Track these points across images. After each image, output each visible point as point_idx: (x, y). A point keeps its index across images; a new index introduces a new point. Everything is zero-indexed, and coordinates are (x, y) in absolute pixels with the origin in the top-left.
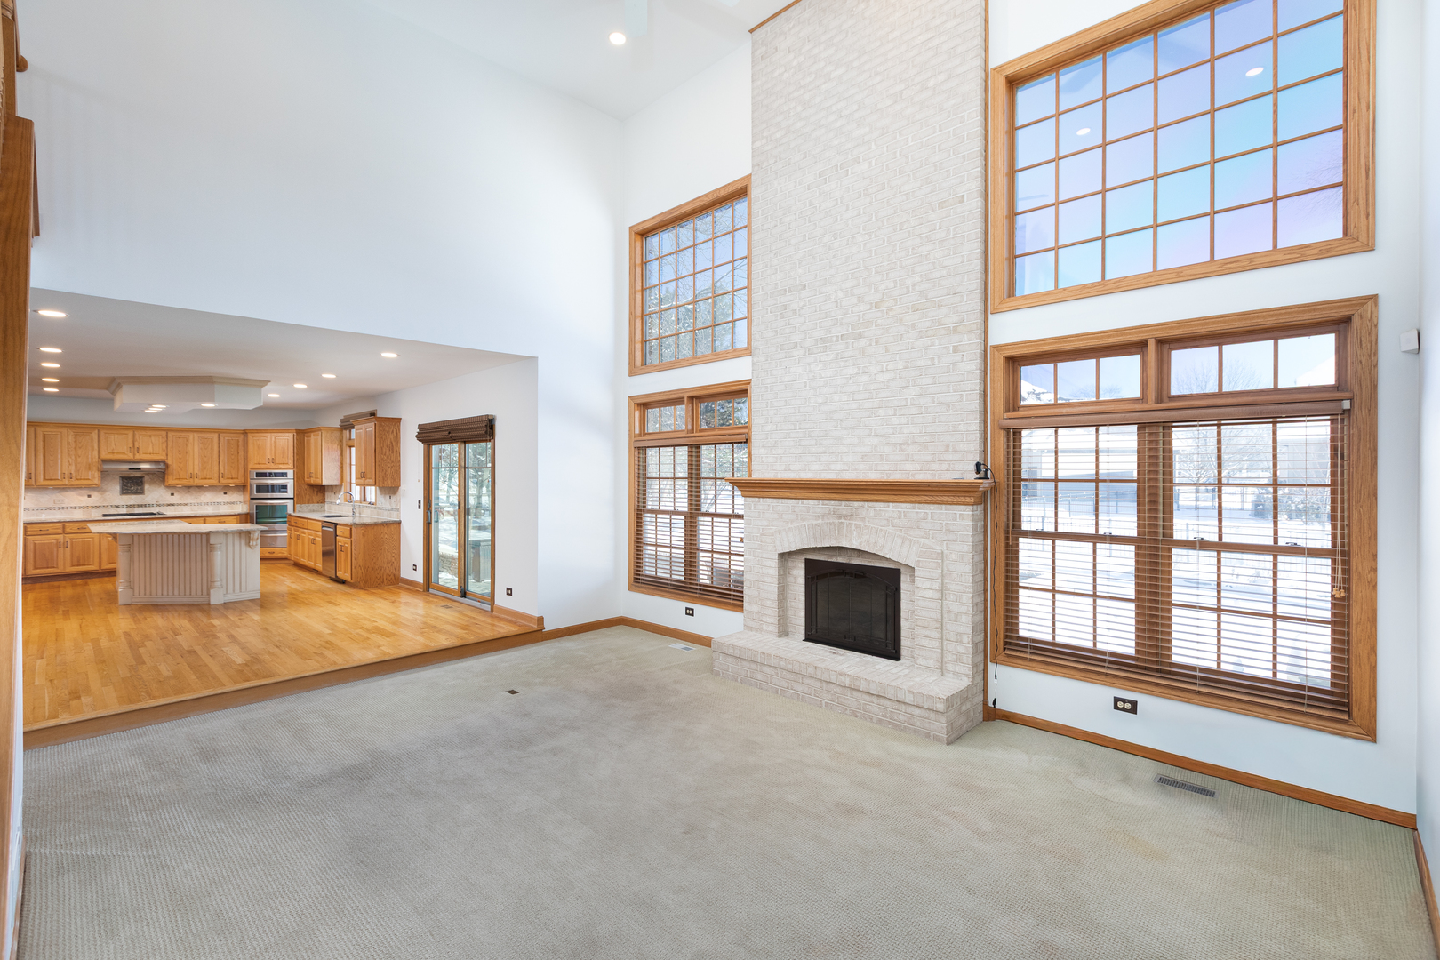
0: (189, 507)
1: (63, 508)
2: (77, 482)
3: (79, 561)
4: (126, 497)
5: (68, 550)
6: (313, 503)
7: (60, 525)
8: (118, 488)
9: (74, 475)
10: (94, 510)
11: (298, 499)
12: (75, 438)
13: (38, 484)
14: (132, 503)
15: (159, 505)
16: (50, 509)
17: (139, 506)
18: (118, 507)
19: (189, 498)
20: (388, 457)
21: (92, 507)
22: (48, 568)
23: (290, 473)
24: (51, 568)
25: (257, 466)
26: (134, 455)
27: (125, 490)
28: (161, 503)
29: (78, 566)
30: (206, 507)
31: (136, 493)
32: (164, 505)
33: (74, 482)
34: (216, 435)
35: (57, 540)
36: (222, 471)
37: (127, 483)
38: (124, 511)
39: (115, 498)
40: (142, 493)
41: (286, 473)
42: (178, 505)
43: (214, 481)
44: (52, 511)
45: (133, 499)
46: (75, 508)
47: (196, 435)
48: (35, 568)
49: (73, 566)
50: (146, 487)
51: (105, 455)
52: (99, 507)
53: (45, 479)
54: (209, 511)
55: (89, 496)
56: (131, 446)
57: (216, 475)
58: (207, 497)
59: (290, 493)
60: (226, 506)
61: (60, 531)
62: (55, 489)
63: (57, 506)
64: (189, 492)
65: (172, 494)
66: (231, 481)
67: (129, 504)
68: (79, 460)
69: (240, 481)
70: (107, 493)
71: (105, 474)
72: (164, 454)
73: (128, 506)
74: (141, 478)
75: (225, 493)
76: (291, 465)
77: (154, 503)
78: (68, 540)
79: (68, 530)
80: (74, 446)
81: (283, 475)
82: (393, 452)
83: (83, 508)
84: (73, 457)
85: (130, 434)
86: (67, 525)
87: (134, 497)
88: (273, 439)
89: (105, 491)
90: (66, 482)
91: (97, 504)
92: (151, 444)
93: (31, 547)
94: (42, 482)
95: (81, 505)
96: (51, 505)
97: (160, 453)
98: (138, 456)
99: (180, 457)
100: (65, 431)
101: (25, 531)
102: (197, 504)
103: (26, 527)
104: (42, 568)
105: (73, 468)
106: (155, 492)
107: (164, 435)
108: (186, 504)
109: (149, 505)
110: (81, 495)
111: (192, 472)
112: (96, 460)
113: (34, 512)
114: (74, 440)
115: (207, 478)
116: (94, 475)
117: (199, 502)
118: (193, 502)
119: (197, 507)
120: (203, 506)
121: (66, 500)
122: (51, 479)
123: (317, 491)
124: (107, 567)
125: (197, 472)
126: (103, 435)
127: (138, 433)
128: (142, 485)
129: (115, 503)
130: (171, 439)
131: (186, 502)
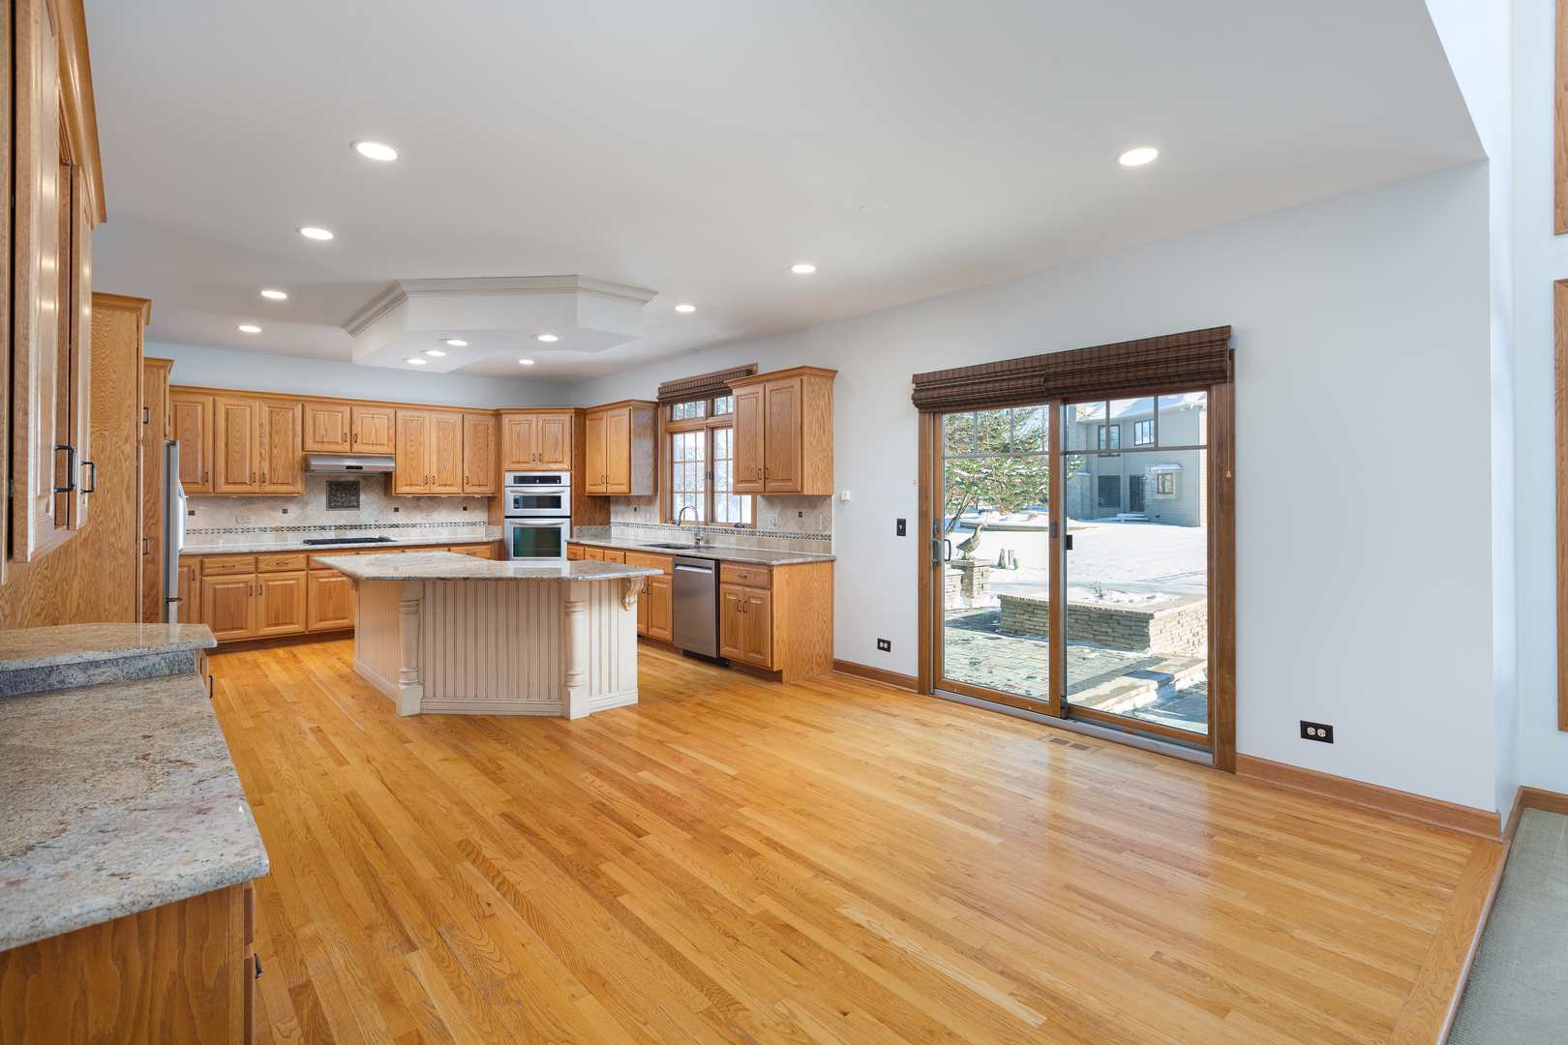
0: (416, 530)
1: (248, 530)
2: (273, 488)
3: (277, 618)
4: (334, 513)
5: (262, 599)
6: (594, 524)
7: (251, 558)
8: (324, 499)
9: (267, 476)
10: (291, 534)
11: (577, 518)
12: (271, 416)
13: (218, 490)
14: (342, 523)
15: (377, 526)
16: (230, 531)
17: (352, 527)
18: (323, 528)
19: (418, 518)
20: (818, 441)
21: (289, 529)
22: (233, 629)
23: (566, 478)
24: (238, 629)
25: (516, 466)
26: (351, 446)
27: (332, 505)
28: (381, 523)
29: (276, 625)
30: (441, 529)
31: (349, 507)
32: (386, 526)
33: (268, 488)
34: (459, 417)
35: (246, 582)
36: (466, 474)
37: (337, 490)
38: (331, 535)
39: (319, 516)
40: (358, 507)
41: (559, 478)
42: (404, 526)
43: (454, 492)
44: (233, 535)
45: (344, 517)
46: (264, 530)
47: (435, 416)
49: (269, 625)
50: (362, 497)
51: (310, 445)
52: (297, 529)
53: (227, 482)
54: (444, 536)
55: (285, 511)
56: (347, 431)
57: (459, 480)
58: (441, 516)
59: (566, 508)
60: (466, 529)
61: (251, 568)
62: (240, 498)
63: (240, 526)
64: (418, 507)
65: (396, 510)
66: (477, 489)
67: (338, 524)
68: (275, 451)
69: (488, 490)
70: (309, 507)
71: (308, 476)
72: (392, 444)
73: (337, 528)
74: (356, 484)
75: (465, 509)
76: (566, 465)
77: (373, 523)
78: (262, 582)
79: (263, 566)
80: (268, 430)
81: (555, 480)
82: (824, 433)
83: (276, 529)
84: (267, 448)
85: (347, 411)
86: (261, 558)
87: (345, 512)
88: (540, 424)
89: (306, 504)
90: (255, 488)
91: (296, 525)
92: (374, 429)
93: (209, 594)
94: (224, 488)
95: (274, 526)
96: (231, 525)
97: (386, 443)
98: (356, 448)
99: (413, 450)
100: (256, 404)
101: (202, 569)
102: (427, 525)
103: (202, 563)
104: (226, 630)
105: (266, 465)
106: (374, 506)
107: (392, 416)
108: (414, 526)
109: (367, 527)
110: (273, 509)
111: (427, 473)
112: (299, 453)
113: (209, 536)
114: (268, 419)
115: (445, 485)
116: (294, 477)
117: (431, 521)
118: (423, 522)
119: (428, 529)
120: (436, 529)
121: (253, 518)
122: (235, 483)
123: (600, 507)
124: (317, 626)
125: (434, 473)
126: (308, 412)
127: (357, 411)
128: (357, 494)
129: (321, 523)
130: (400, 421)
131: (414, 523)
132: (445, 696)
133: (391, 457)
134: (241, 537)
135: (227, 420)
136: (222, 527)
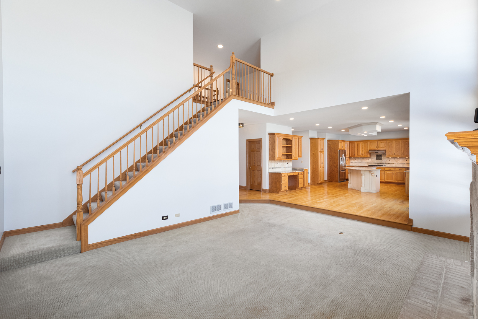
1: (363, 163)
2: (364, 156)
8: (375, 158)
9: (363, 154)
13: (356, 156)
14: (379, 162)
15: (386, 163)
16: (360, 163)
18: (375, 163)
21: (369, 163)
27: (377, 159)
30: (400, 164)
31: (380, 159)
32: (387, 163)
34: (401, 141)
36: (403, 153)
37: (378, 156)
38: (377, 164)
40: (381, 159)
42: (391, 163)
43: (401, 156)
45: (379, 161)
46: (365, 163)
47: (395, 141)
50: (383, 158)
51: (370, 148)
54: (401, 166)
55: (369, 160)
56: (377, 146)
57: (401, 154)
58: (400, 161)
60: (406, 165)
62: (361, 158)
64: (395, 159)
65: (390, 160)
66: (406, 156)
68: (365, 150)
69: (408, 156)
71: (370, 154)
72: (385, 147)
73: (378, 163)
74: (381, 155)
75: (406, 160)
84: (363, 150)
85: (377, 142)
87: (379, 160)
89: (372, 159)
90: (362, 156)
91: (371, 162)
92: (381, 145)
95: (367, 162)
98: (378, 148)
99: (390, 148)
100: (362, 142)
105: (363, 152)
106: (385, 159)
107: (385, 142)
109: (383, 163)
110: (367, 159)
111: (393, 153)
112: (368, 150)
113: (358, 164)
114: (364, 145)
115: (398, 155)
116: (368, 154)
119: (397, 164)
121: (364, 161)
122: (359, 156)
125: (395, 153)
126: (370, 143)
127: (378, 142)
128: (381, 157)
129: (375, 162)
130: (387, 143)
131: (394, 163)
133: (385, 150)
134: (362, 164)
135: (358, 145)
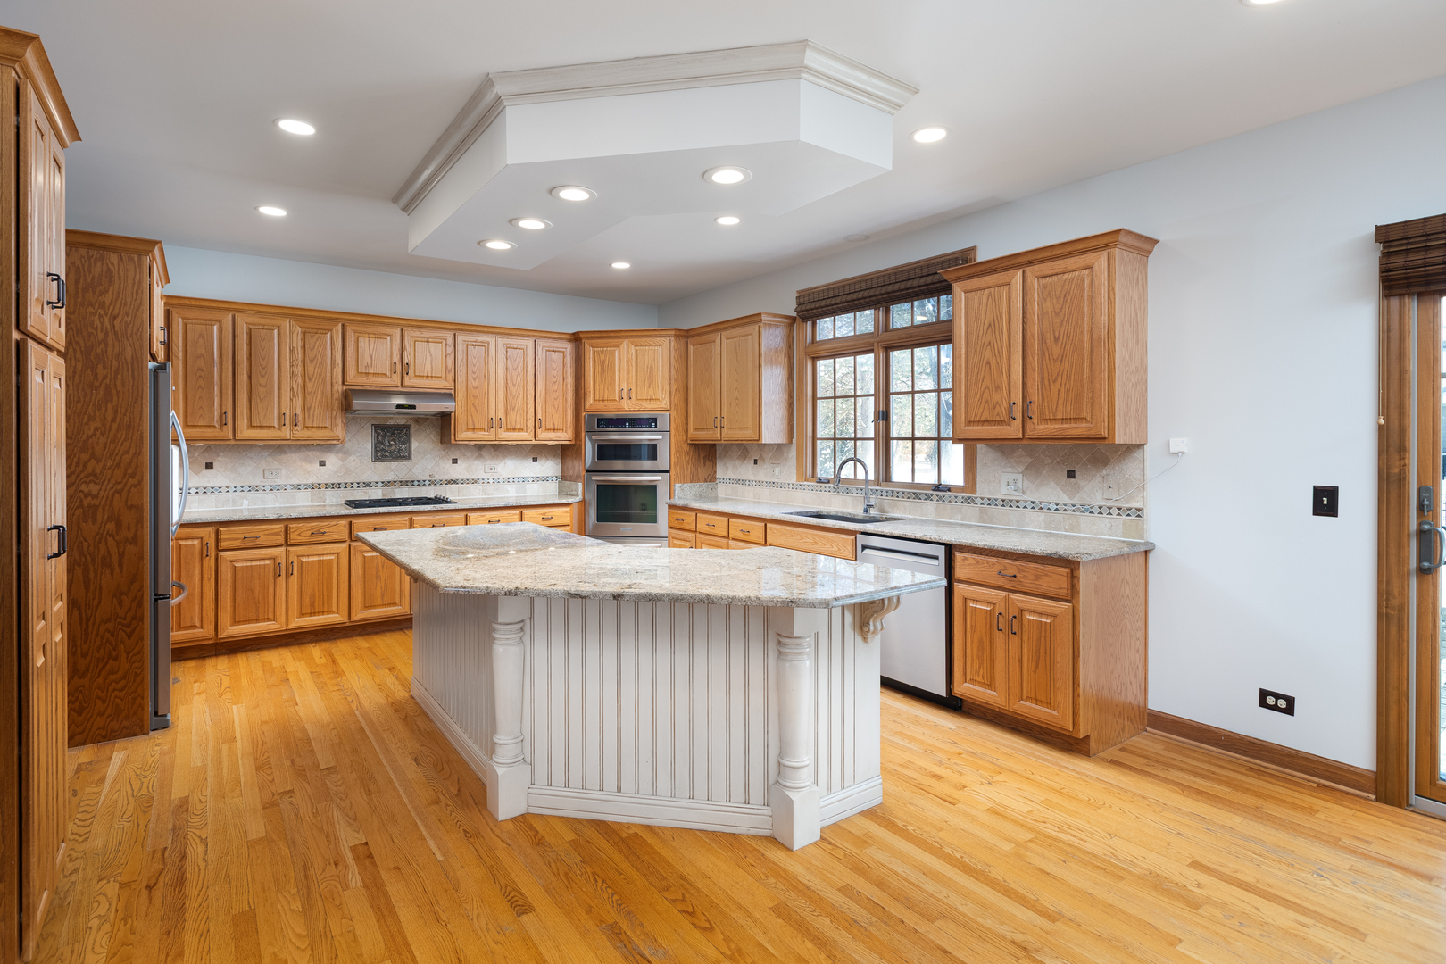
0: (479, 487)
1: (278, 488)
2: (306, 434)
3: (312, 605)
4: (381, 466)
5: (294, 579)
6: (698, 481)
7: (281, 526)
8: (368, 447)
9: (300, 418)
10: (329, 492)
11: (676, 473)
12: (304, 339)
13: (239, 436)
14: (391, 477)
15: (433, 483)
16: (256, 489)
17: (404, 483)
18: (368, 485)
19: (481, 470)
20: (1131, 356)
21: (327, 486)
22: (257, 620)
23: (665, 420)
24: (264, 620)
25: (600, 406)
26: (402, 379)
27: (380, 455)
28: (437, 477)
29: (311, 614)
30: (507, 486)
31: (399, 457)
32: (442, 482)
33: (301, 433)
34: (530, 343)
35: (274, 559)
36: (539, 416)
37: (384, 437)
38: (377, 494)
39: (363, 467)
40: (408, 458)
41: (655, 420)
42: (467, 481)
43: (524, 437)
44: (260, 494)
45: (393, 470)
46: (298, 487)
47: (502, 341)
48: (235, 622)
49: (303, 615)
50: (415, 445)
51: (352, 377)
52: (337, 486)
53: (251, 426)
54: (510, 494)
55: (322, 463)
56: (396, 358)
57: (531, 423)
58: (507, 468)
59: (664, 461)
60: (536, 486)
61: (281, 539)
62: (267, 447)
63: (268, 483)
64: (480, 456)
65: (455, 461)
66: (552, 436)
67: (386, 479)
68: (310, 385)
69: (564, 436)
70: (352, 458)
71: (348, 418)
72: (451, 377)
73: (387, 484)
74: (407, 427)
75: (535, 459)
76: (665, 404)
77: (427, 478)
78: (293, 558)
79: (294, 537)
80: (300, 356)
81: (649, 423)
82: (1137, 342)
83: (312, 487)
84: (300, 380)
85: (397, 334)
86: (292, 525)
87: (394, 465)
88: (632, 351)
89: (347, 453)
90: (286, 433)
91: (336, 481)
92: (429, 358)
93: (226, 574)
94: (245, 432)
95: (310, 482)
96: (258, 481)
97: (443, 376)
98: (407, 382)
99: (475, 384)
100: (286, 324)
101: (217, 541)
102: (491, 481)
103: (217, 533)
104: (248, 622)
105: (298, 403)
106: (428, 456)
107: (450, 341)
108: (475, 481)
109: (421, 483)
110: (308, 460)
111: (492, 414)
112: (339, 388)
113: (231, 496)
114: (300, 344)
115: (514, 430)
116: (333, 418)
117: (495, 476)
118: (486, 476)
119: (491, 486)
120: (500, 485)
121: (284, 471)
122: (261, 427)
123: (705, 457)
124: (361, 615)
125: (501, 414)
126: (350, 333)
127: (409, 333)
128: (408, 441)
129: (365, 478)
130: (460, 347)
131: (475, 477)
132: (567, 785)
133: (450, 396)
134: (268, 497)
135: (250, 344)
136: (246, 483)
